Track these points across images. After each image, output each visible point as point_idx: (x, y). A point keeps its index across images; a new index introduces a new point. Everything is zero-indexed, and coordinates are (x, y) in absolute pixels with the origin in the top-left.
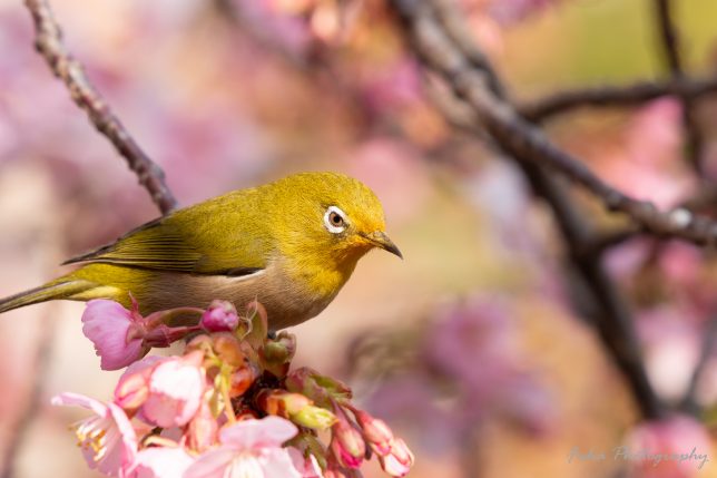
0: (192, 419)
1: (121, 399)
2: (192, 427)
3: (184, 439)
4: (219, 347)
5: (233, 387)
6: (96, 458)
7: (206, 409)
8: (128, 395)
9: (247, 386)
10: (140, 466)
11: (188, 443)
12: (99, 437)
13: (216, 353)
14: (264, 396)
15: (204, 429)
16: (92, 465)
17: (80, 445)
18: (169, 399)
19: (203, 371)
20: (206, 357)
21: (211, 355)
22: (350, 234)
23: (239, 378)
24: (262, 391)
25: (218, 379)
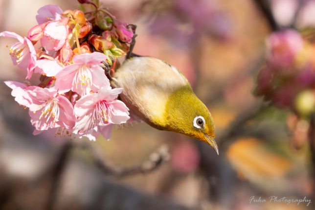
0: (61, 48)
1: (31, 37)
2: (61, 52)
3: (58, 57)
4: (75, 16)
5: (80, 34)
6: (17, 61)
7: (68, 44)
8: (34, 35)
9: (86, 33)
10: (37, 67)
11: (59, 59)
12: (20, 52)
13: (74, 19)
14: (94, 38)
15: (66, 53)
16: (15, 63)
17: (10, 54)
18: (52, 38)
19: (68, 27)
20: (70, 21)
21: (72, 20)
22: (202, 131)
23: (83, 30)
24: (93, 36)
25: (74, 30)
